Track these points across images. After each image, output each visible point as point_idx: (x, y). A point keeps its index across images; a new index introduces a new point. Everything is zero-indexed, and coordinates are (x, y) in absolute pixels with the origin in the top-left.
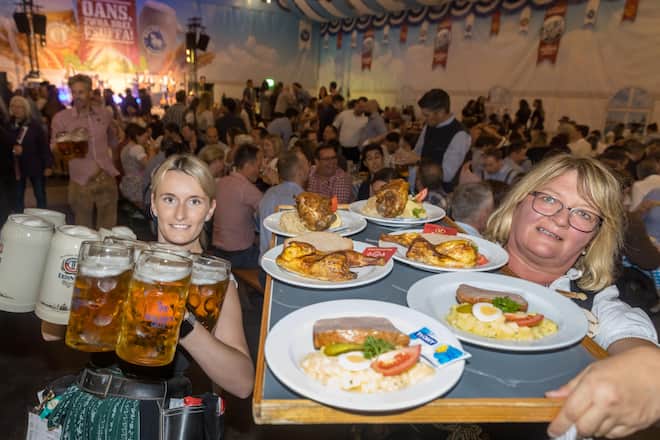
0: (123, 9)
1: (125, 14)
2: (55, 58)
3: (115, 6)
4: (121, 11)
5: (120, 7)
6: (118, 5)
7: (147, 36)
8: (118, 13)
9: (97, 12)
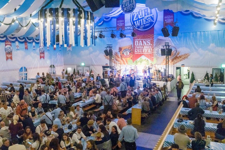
0: (149, 42)
1: (150, 43)
2: (125, 61)
3: (146, 41)
4: (148, 42)
5: (148, 41)
6: (147, 40)
7: (157, 50)
8: (147, 43)
9: (140, 44)
